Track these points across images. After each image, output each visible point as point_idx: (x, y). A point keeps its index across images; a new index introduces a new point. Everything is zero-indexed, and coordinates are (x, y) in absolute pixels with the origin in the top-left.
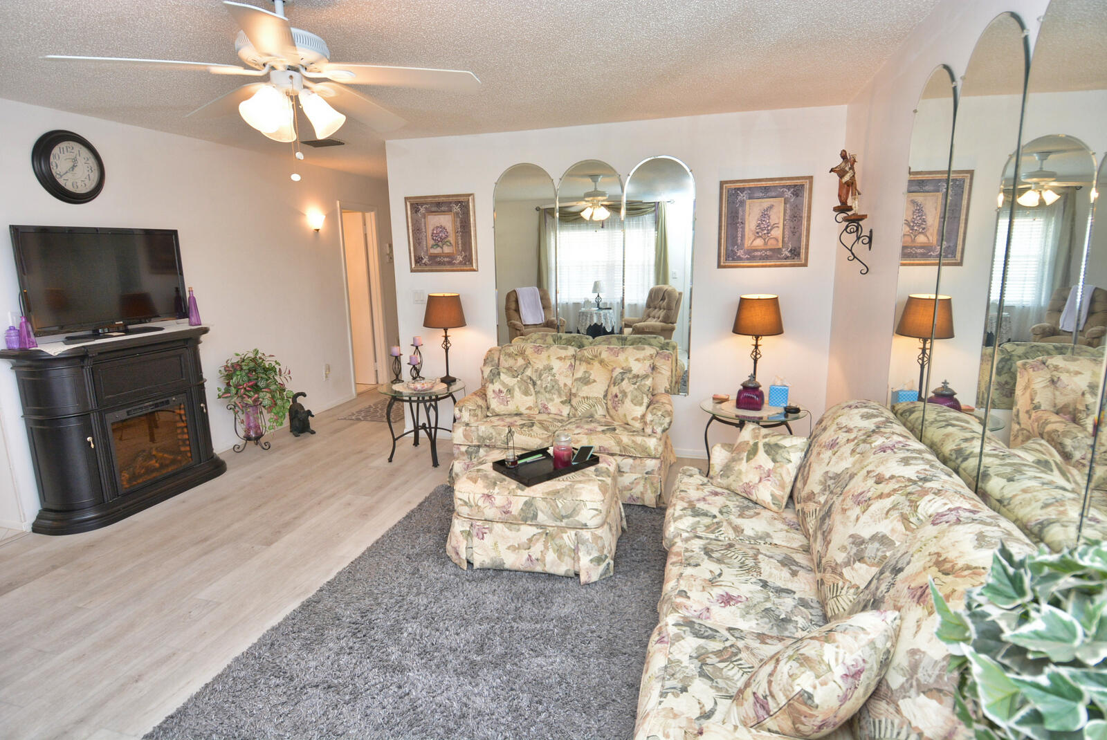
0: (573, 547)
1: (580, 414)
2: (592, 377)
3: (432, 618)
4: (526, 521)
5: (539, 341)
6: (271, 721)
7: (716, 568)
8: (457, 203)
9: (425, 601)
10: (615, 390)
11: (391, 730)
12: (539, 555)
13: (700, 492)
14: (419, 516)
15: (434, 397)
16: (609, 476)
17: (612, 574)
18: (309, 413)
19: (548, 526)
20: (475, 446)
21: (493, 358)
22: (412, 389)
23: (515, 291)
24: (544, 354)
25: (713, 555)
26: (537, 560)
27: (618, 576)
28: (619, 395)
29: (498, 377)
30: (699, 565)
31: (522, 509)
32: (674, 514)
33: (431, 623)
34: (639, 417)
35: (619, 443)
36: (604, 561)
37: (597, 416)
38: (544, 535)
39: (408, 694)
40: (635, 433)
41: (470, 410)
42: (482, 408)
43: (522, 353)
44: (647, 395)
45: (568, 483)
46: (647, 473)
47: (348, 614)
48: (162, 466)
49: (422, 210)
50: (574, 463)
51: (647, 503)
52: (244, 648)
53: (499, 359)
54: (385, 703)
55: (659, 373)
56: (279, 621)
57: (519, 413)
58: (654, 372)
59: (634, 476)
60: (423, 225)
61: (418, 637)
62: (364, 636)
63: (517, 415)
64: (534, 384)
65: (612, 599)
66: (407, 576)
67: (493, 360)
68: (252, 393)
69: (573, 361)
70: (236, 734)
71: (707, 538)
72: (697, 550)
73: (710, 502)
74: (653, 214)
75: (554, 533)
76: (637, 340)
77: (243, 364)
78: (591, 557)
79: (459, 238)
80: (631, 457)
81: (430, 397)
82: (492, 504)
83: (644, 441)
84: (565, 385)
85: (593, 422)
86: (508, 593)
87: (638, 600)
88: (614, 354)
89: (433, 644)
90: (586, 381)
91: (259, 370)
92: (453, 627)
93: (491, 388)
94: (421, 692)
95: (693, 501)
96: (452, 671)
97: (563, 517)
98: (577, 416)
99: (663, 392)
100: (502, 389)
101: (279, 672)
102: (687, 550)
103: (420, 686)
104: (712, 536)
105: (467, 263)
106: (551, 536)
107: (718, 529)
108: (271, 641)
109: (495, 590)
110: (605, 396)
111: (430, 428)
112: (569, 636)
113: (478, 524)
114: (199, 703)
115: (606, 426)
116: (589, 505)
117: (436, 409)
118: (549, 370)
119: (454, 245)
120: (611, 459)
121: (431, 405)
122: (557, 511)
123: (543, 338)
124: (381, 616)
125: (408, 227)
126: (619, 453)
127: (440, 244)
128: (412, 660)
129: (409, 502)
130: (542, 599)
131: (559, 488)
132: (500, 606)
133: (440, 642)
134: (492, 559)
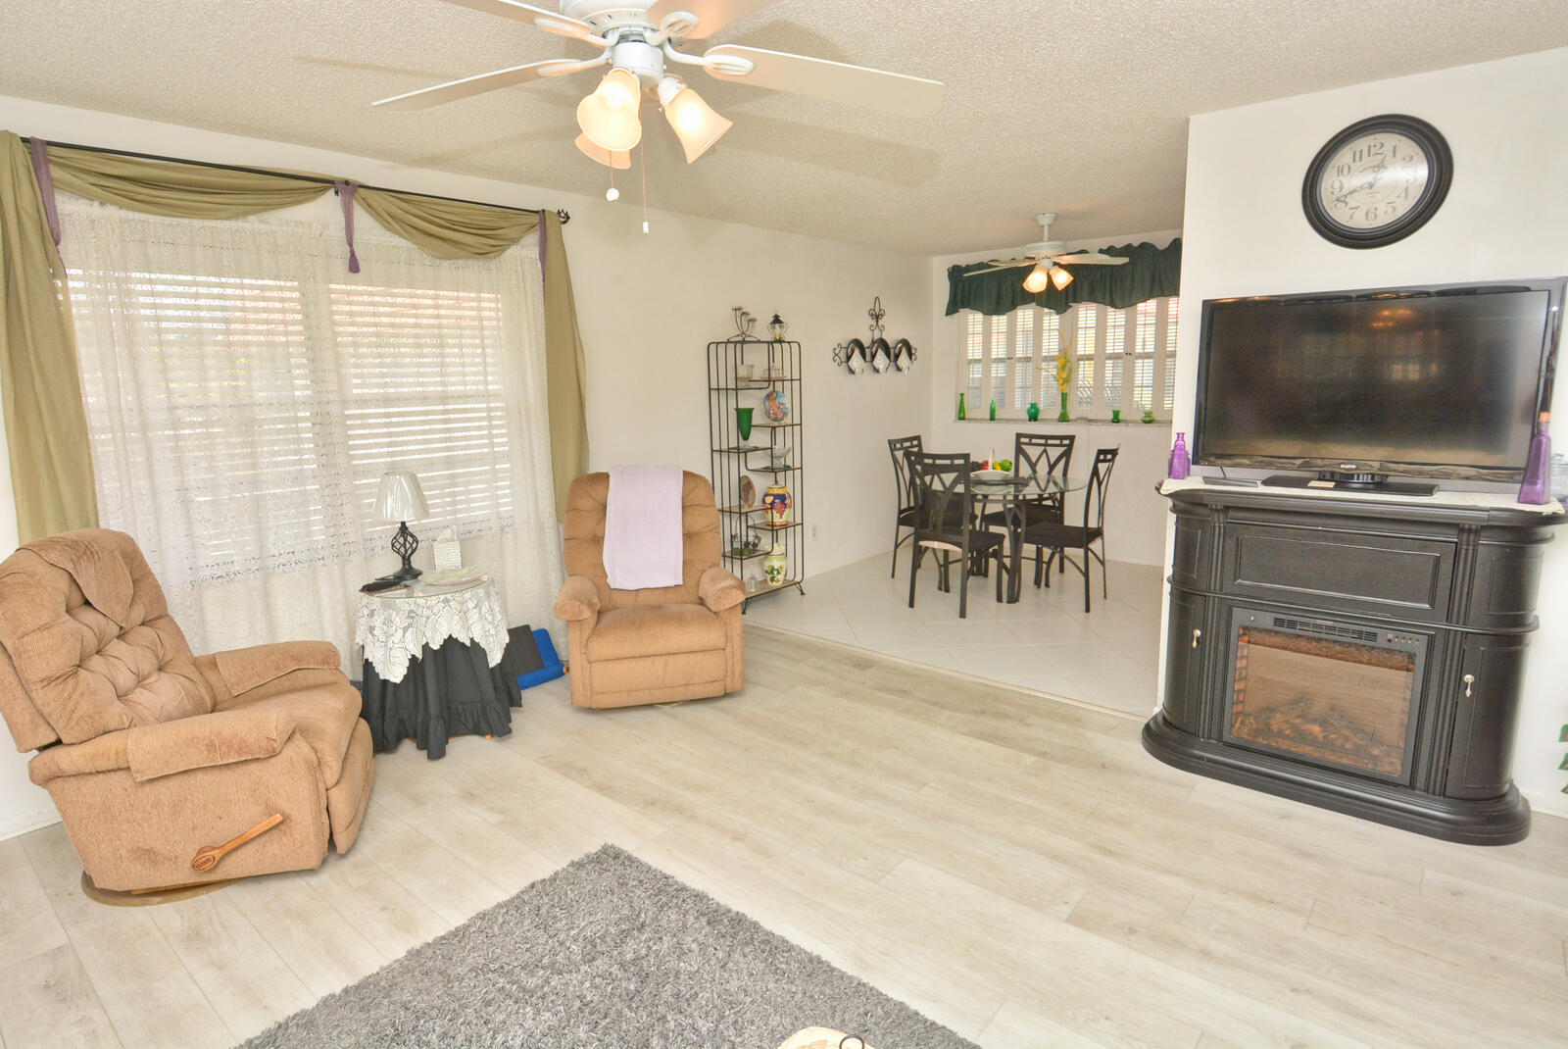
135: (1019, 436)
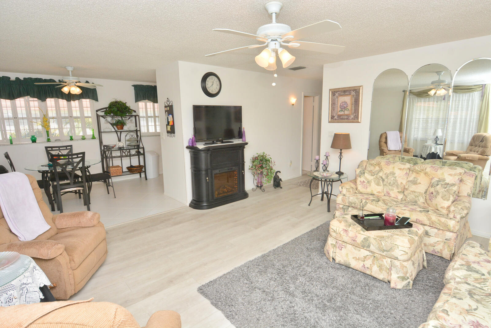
0: (388, 268)
1: (409, 200)
2: (418, 181)
3: (311, 278)
4: (364, 248)
5: (391, 159)
6: (241, 296)
7: (474, 305)
8: (353, 90)
9: (310, 270)
10: (432, 190)
11: (283, 319)
12: (369, 266)
13: (477, 258)
14: (316, 232)
15: (331, 180)
16: (417, 236)
17: (411, 288)
18: (281, 179)
19: (376, 253)
20: (347, 206)
21: (363, 165)
22: (321, 175)
23: (386, 133)
24: (391, 166)
25: (474, 296)
26: (368, 268)
27: (415, 290)
28: (434, 193)
29: (363, 174)
30: (462, 299)
31: (362, 241)
32: (454, 266)
33: (310, 280)
34: (446, 207)
35: (429, 219)
36: (406, 280)
37: (419, 203)
38: (373, 257)
39: (294, 307)
40: (441, 216)
41: (347, 189)
42: (353, 188)
43: (379, 164)
44: (453, 196)
45: (390, 234)
46: (446, 239)
47: (278, 265)
48: (228, 192)
49: (337, 94)
50: (396, 225)
51: (444, 256)
52: (239, 266)
53: (366, 166)
54: (283, 307)
55: (465, 184)
56: (253, 259)
57: (373, 194)
58: (461, 184)
59: (437, 239)
60: (336, 101)
61: (303, 284)
62: (282, 276)
63: (371, 194)
64: (383, 180)
65: (407, 301)
66: (305, 257)
67: (363, 166)
68: (260, 169)
69: (408, 171)
70: (229, 296)
71: (474, 286)
72: (463, 290)
73: (482, 265)
74: (481, 92)
75: (378, 257)
76: (454, 164)
77: (258, 157)
78: (398, 275)
79: (353, 107)
80: (436, 228)
81: (330, 180)
82: (347, 235)
83: (447, 221)
84: (401, 183)
85: (416, 205)
86: (349, 279)
87: (425, 307)
88: (435, 170)
89: (309, 290)
90: (415, 182)
91: (264, 160)
92: (320, 286)
93: (359, 179)
94: (299, 308)
95: (470, 262)
96: (314, 305)
97: (384, 251)
98: (407, 200)
99: (466, 195)
100: (365, 181)
101: (248, 279)
102: (456, 288)
103: (299, 306)
104: (479, 286)
105: (356, 119)
106: (377, 258)
107: (484, 282)
108: (248, 266)
109: (343, 276)
110: (426, 192)
111: (328, 194)
112: (377, 311)
113: (339, 242)
114: (220, 280)
115: (423, 208)
116: (400, 248)
117: (332, 186)
118: (393, 174)
119: (350, 110)
120: (421, 227)
121: (329, 183)
122: (381, 246)
123: (394, 158)
124: (290, 270)
125: (329, 102)
126: (429, 225)
127: (343, 110)
128: (298, 293)
129: (313, 225)
130: (367, 288)
131: (384, 235)
132: (344, 284)
133: (312, 290)
134: (344, 261)
135: (46, 148)
